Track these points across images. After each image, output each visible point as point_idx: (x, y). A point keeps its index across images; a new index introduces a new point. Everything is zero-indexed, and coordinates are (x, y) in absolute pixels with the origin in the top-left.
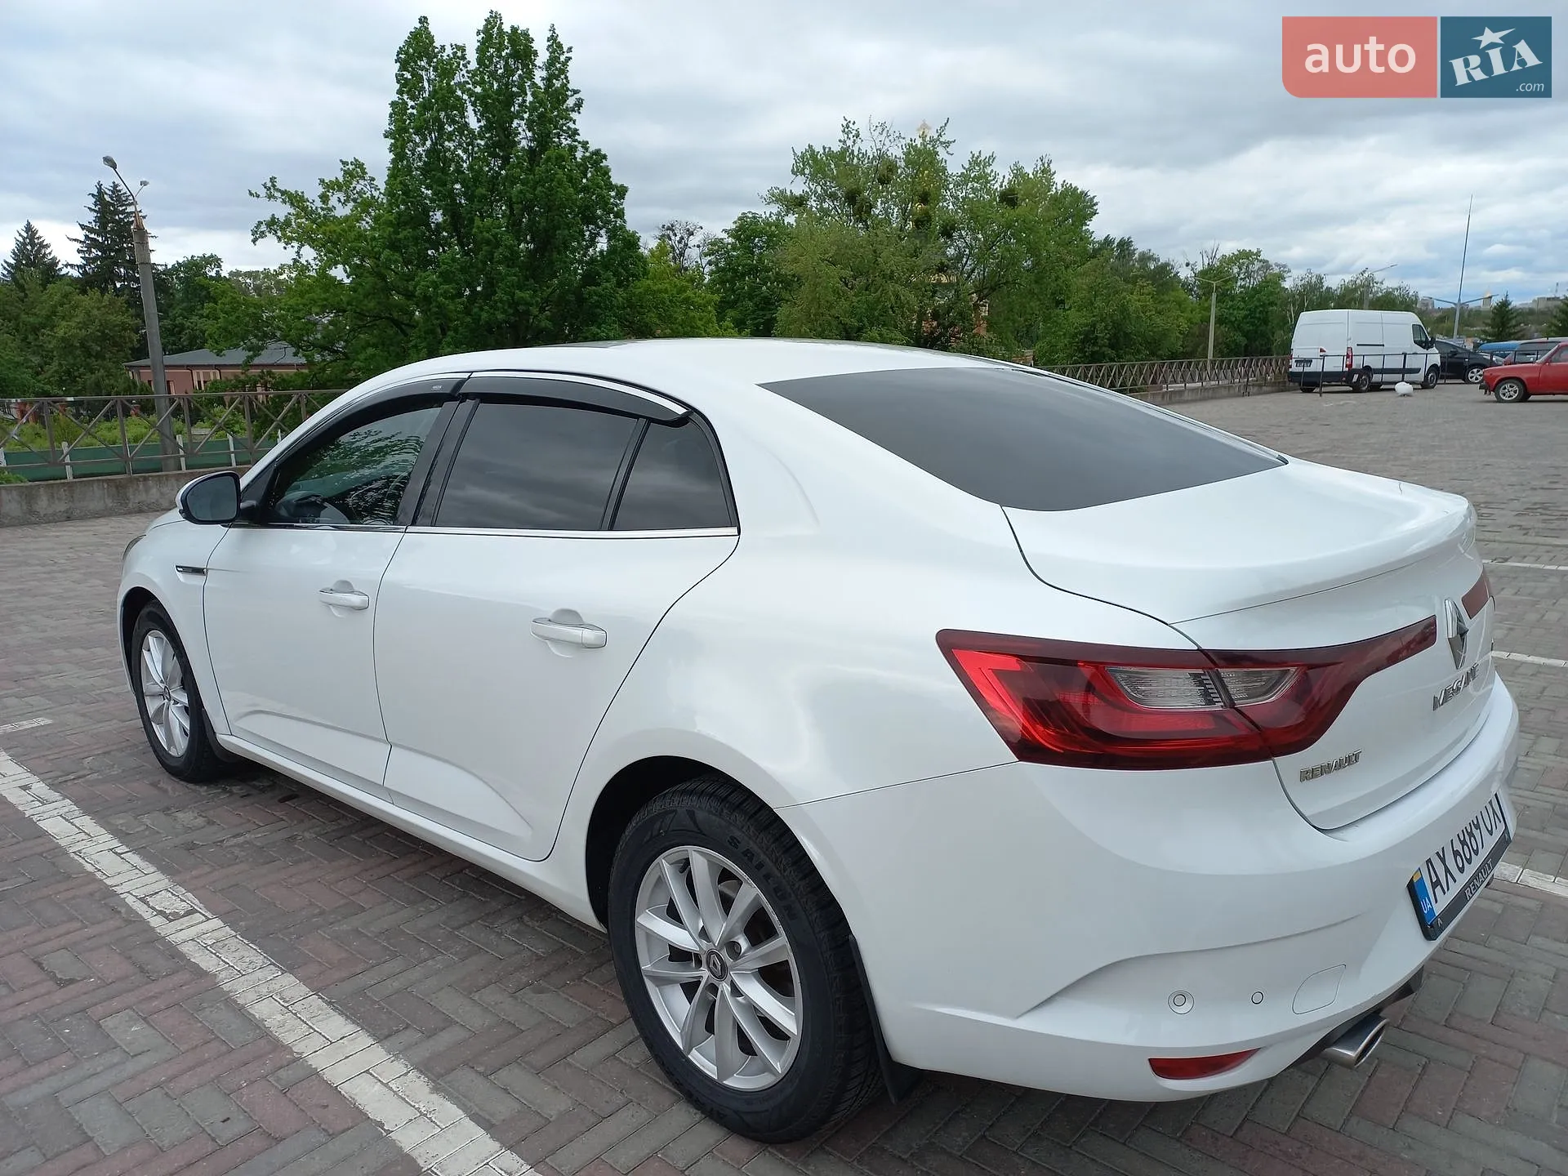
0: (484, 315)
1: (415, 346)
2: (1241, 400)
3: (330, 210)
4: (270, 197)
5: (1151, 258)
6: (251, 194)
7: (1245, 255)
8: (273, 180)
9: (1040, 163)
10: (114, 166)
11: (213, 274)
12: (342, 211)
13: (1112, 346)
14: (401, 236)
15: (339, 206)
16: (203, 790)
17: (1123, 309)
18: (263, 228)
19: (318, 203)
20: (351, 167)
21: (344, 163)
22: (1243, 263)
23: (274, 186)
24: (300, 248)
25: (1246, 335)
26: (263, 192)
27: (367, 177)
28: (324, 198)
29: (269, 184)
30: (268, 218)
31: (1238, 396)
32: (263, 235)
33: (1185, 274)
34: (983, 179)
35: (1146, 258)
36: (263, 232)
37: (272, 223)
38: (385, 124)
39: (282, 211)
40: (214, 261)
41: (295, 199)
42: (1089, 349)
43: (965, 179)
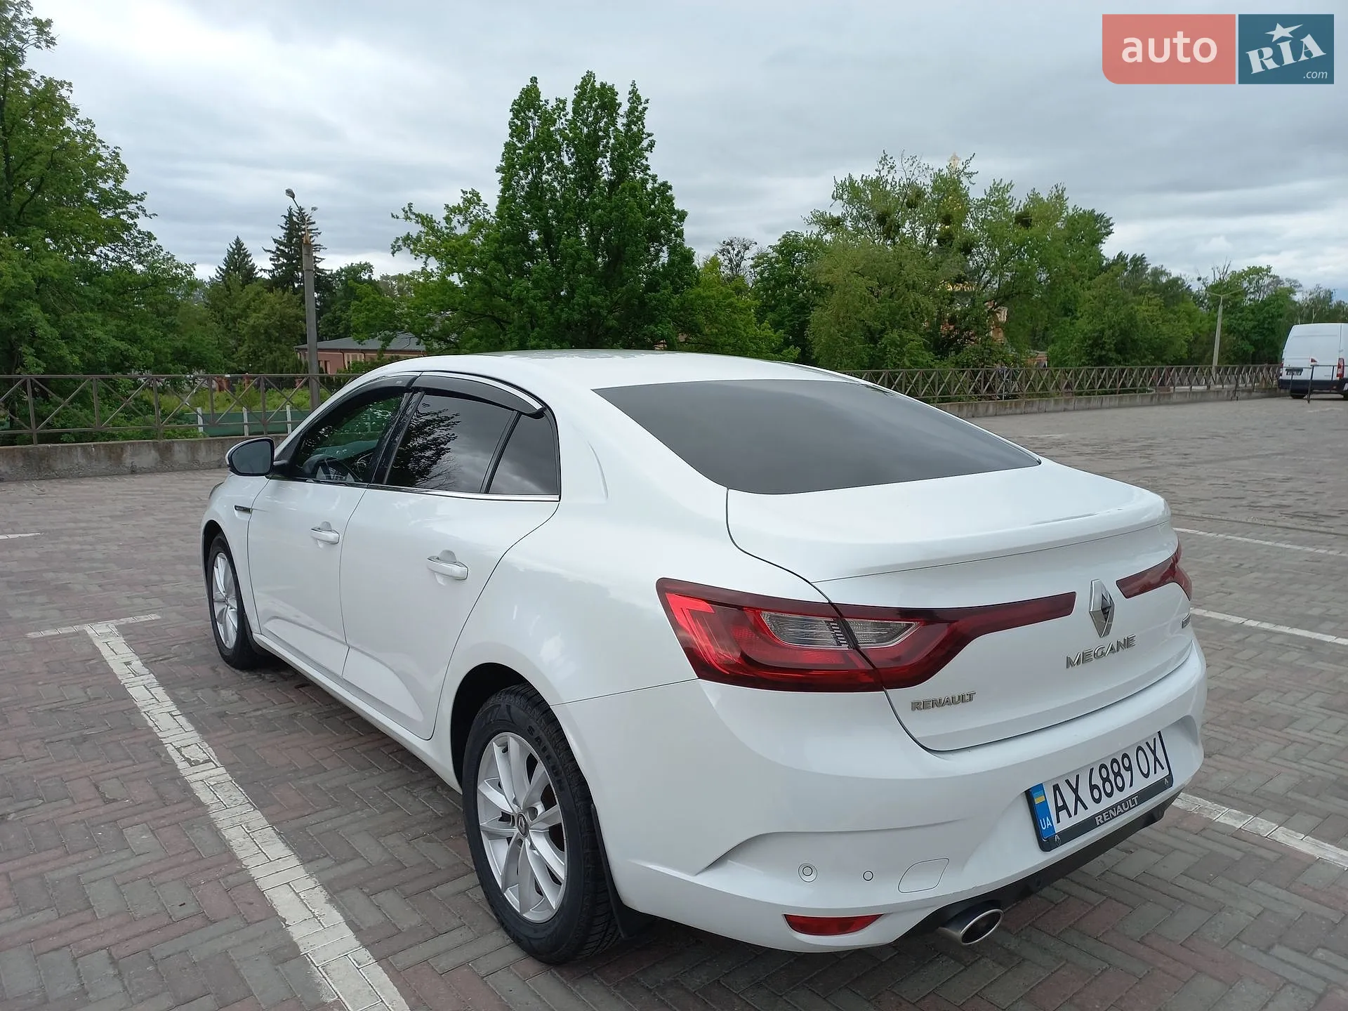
0: (564, 316)
1: (510, 339)
2: (1229, 403)
3: (452, 229)
4: (407, 218)
5: (1163, 273)
6: (393, 216)
7: (1257, 271)
8: (410, 205)
9: (1054, 189)
10: (293, 197)
11: (366, 277)
12: (462, 230)
13: (1118, 351)
14: (504, 250)
15: (458, 226)
16: (244, 675)
17: (1131, 318)
18: (400, 243)
19: (443, 223)
20: (469, 196)
21: (465, 192)
22: (1254, 279)
23: (410, 210)
24: (427, 259)
25: (1254, 343)
26: (402, 215)
27: (481, 203)
28: (448, 219)
29: (407, 209)
30: (405, 234)
31: (1227, 400)
32: (399, 249)
33: (1196, 287)
34: (1001, 203)
35: (1157, 273)
36: (399, 246)
37: (408, 238)
38: (498, 161)
39: (415, 229)
40: (367, 267)
41: (425, 220)
42: (1097, 353)
43: (984, 204)
